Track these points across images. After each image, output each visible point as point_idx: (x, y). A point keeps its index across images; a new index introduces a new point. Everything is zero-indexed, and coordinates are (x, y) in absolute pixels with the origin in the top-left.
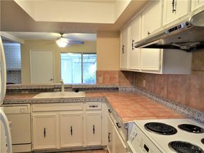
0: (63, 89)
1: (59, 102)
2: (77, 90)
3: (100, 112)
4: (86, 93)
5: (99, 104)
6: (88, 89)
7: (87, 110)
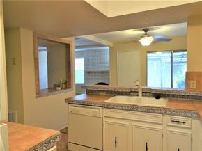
0: (140, 94)
1: (131, 110)
2: (158, 96)
3: (189, 132)
4: (169, 101)
5: (188, 120)
6: (173, 96)
7: (168, 125)
